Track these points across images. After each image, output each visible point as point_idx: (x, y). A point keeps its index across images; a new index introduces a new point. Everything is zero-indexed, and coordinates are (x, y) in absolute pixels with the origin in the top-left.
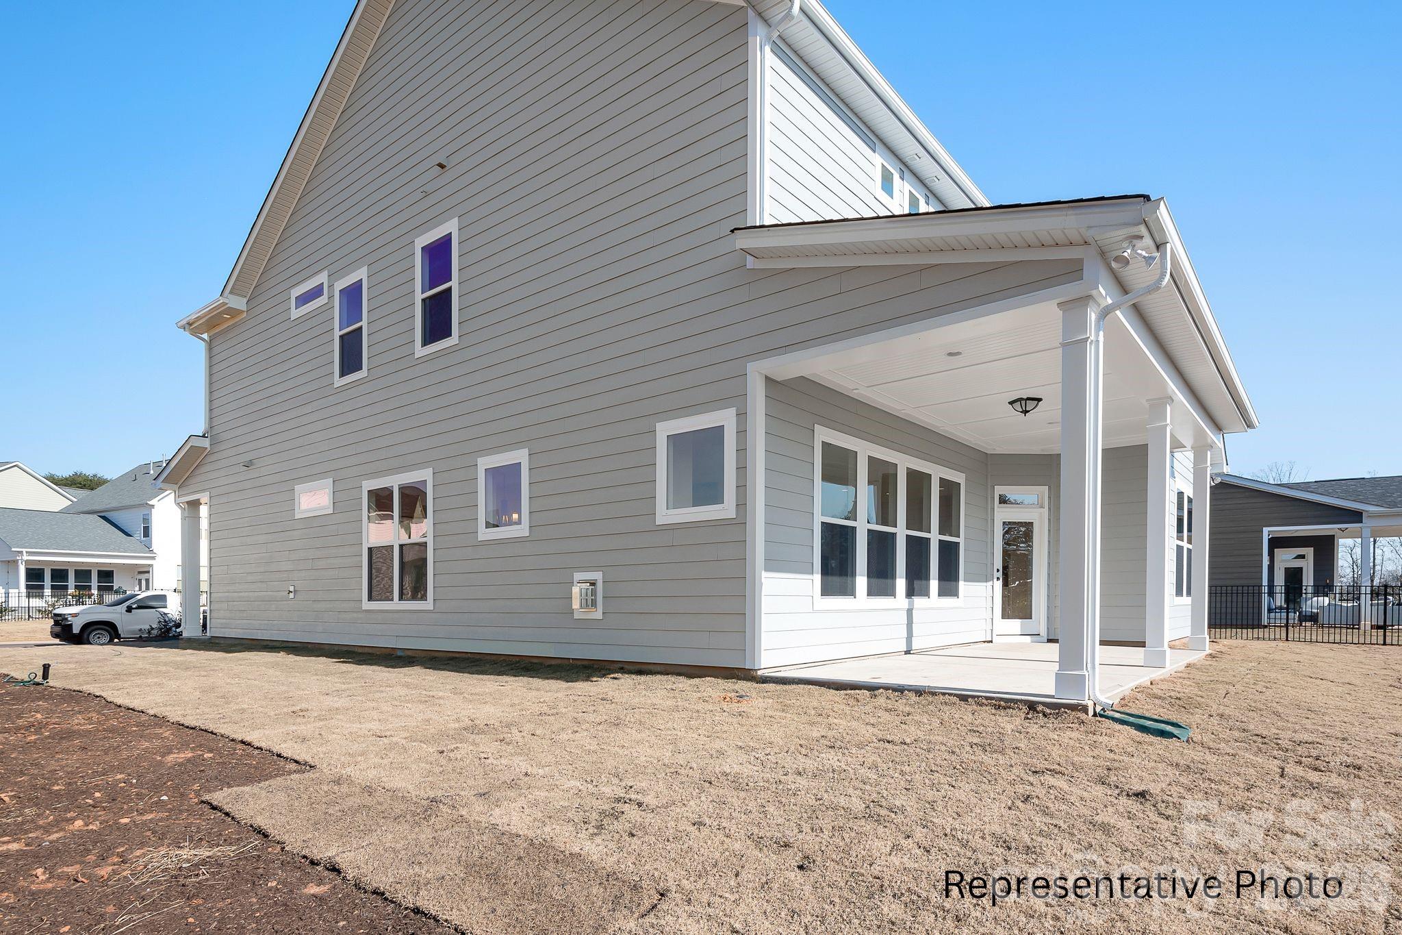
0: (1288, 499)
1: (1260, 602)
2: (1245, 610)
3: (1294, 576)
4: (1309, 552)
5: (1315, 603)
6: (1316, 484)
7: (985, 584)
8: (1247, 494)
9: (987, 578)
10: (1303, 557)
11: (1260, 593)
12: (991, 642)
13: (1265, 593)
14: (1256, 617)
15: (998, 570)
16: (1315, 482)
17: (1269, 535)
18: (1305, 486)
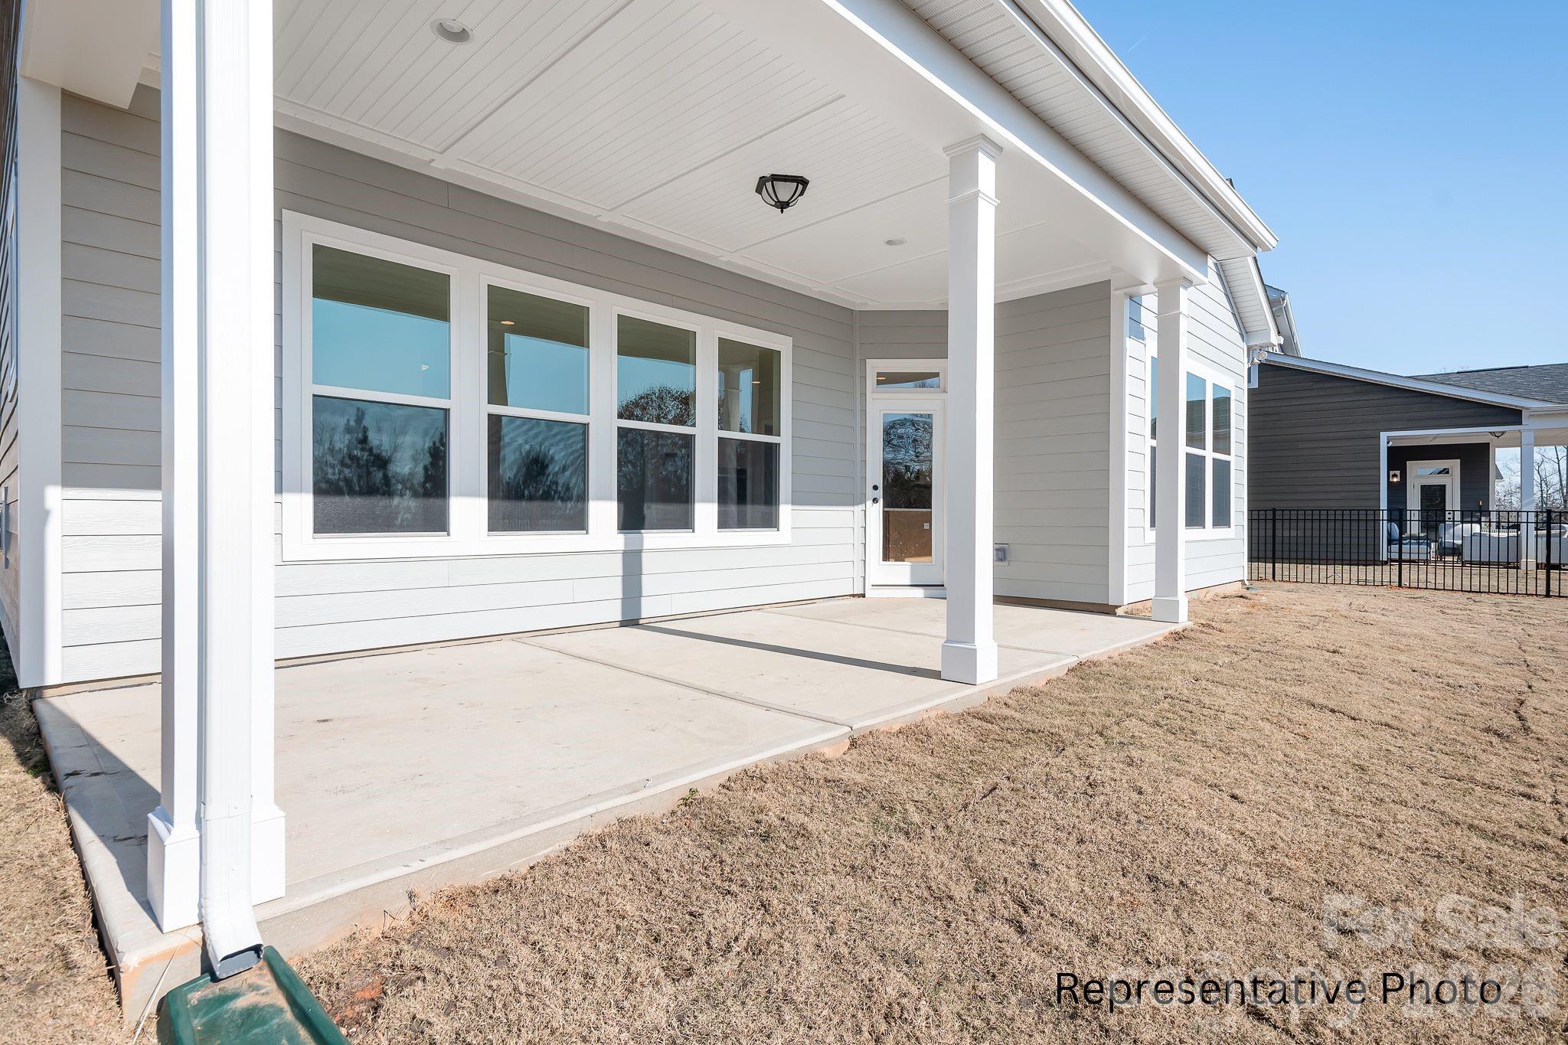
0: (1415, 394)
1: (1376, 531)
2: (1354, 541)
3: (1433, 497)
4: (1454, 465)
5: (1457, 532)
6: (1458, 375)
7: (851, 508)
8: (1357, 388)
9: (854, 499)
10: (1445, 471)
11: (1376, 521)
12: (863, 596)
13: (1383, 520)
14: (1370, 549)
15: (875, 488)
16: (1458, 373)
17: (1388, 443)
18: (1444, 378)
